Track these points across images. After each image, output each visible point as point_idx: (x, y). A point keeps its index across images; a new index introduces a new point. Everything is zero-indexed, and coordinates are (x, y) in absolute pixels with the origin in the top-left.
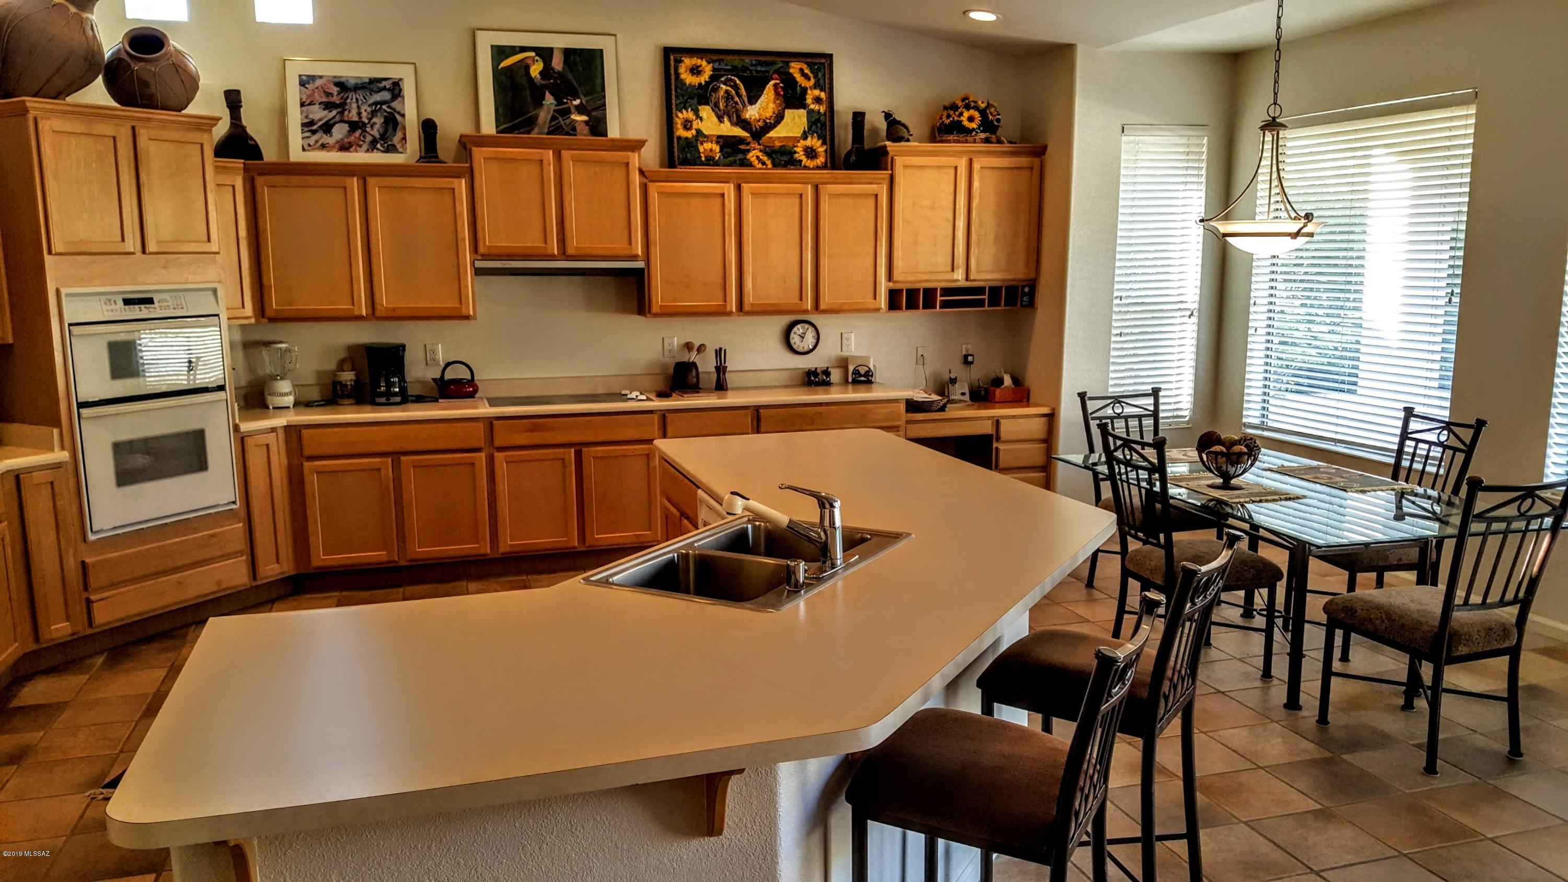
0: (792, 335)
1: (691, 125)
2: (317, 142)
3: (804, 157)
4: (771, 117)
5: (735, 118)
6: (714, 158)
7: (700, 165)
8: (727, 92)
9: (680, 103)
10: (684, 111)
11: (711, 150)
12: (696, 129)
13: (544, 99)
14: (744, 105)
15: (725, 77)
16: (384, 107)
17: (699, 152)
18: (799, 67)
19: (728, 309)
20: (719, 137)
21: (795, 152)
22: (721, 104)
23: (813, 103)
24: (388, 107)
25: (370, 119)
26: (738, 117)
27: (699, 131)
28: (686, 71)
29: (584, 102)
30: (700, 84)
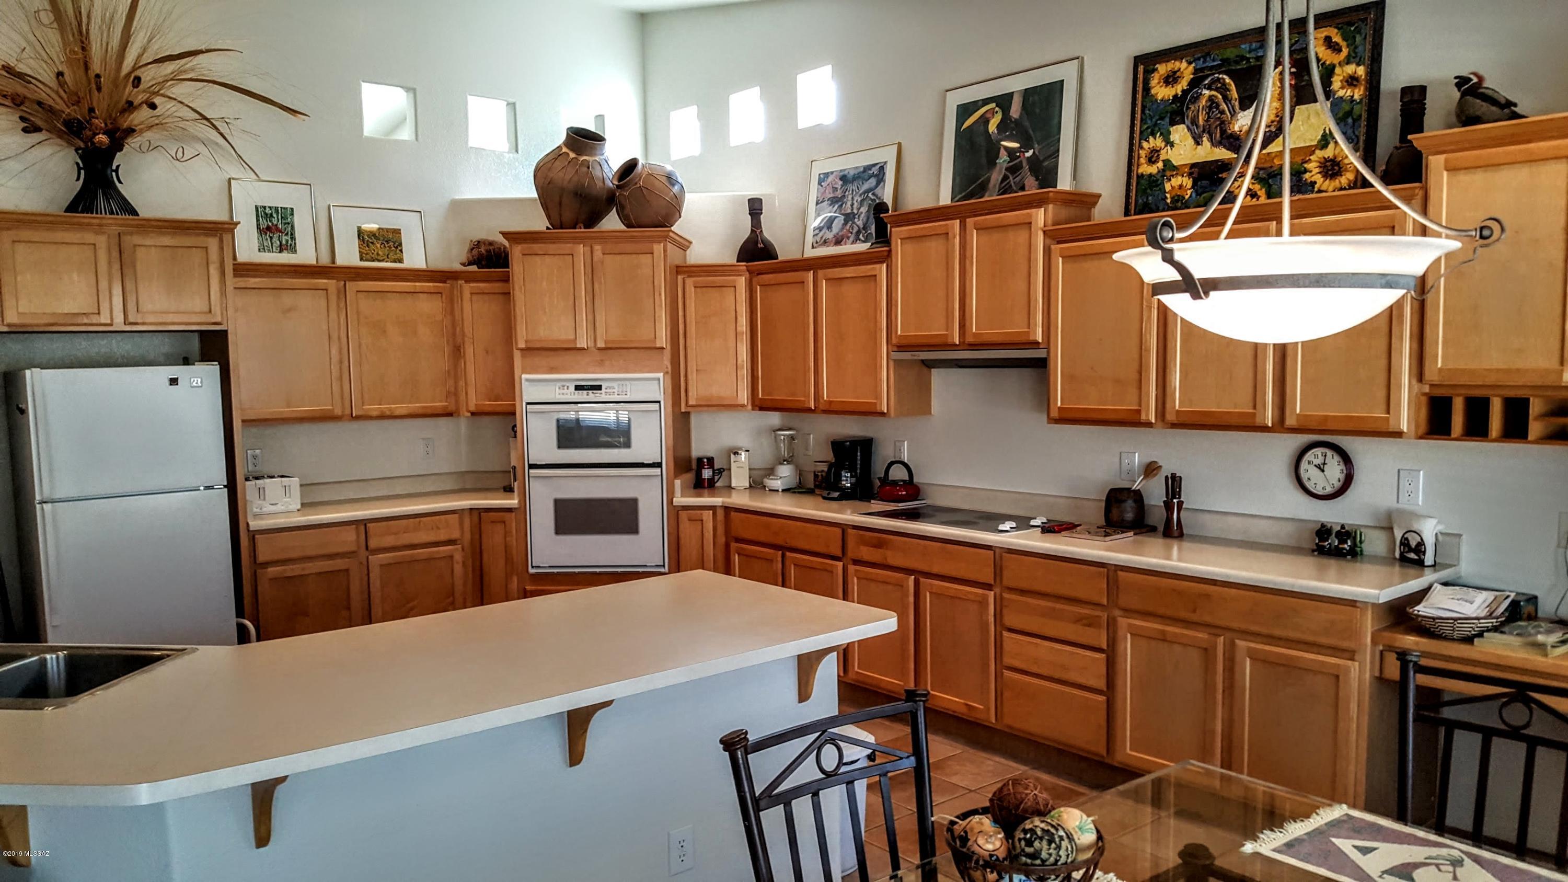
0: (1304, 465)
1: (1158, 155)
2: (822, 238)
3: (1319, 176)
4: (1272, 122)
5: (1218, 135)
6: (1184, 198)
7: (1163, 210)
8: (1211, 99)
9: (1148, 128)
10: (1151, 139)
11: (1181, 186)
12: (1163, 161)
13: (997, 157)
14: (1233, 114)
15: (1209, 79)
16: (870, 195)
17: (1165, 192)
18: (1323, 35)
19: (1143, 417)
20: (1193, 166)
21: (1306, 171)
22: (1200, 118)
23: (1342, 88)
24: (873, 194)
25: (859, 209)
26: (1223, 132)
27: (1167, 163)
28: (1159, 83)
29: (1037, 153)
30: (1175, 96)
